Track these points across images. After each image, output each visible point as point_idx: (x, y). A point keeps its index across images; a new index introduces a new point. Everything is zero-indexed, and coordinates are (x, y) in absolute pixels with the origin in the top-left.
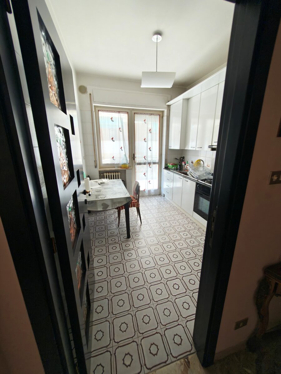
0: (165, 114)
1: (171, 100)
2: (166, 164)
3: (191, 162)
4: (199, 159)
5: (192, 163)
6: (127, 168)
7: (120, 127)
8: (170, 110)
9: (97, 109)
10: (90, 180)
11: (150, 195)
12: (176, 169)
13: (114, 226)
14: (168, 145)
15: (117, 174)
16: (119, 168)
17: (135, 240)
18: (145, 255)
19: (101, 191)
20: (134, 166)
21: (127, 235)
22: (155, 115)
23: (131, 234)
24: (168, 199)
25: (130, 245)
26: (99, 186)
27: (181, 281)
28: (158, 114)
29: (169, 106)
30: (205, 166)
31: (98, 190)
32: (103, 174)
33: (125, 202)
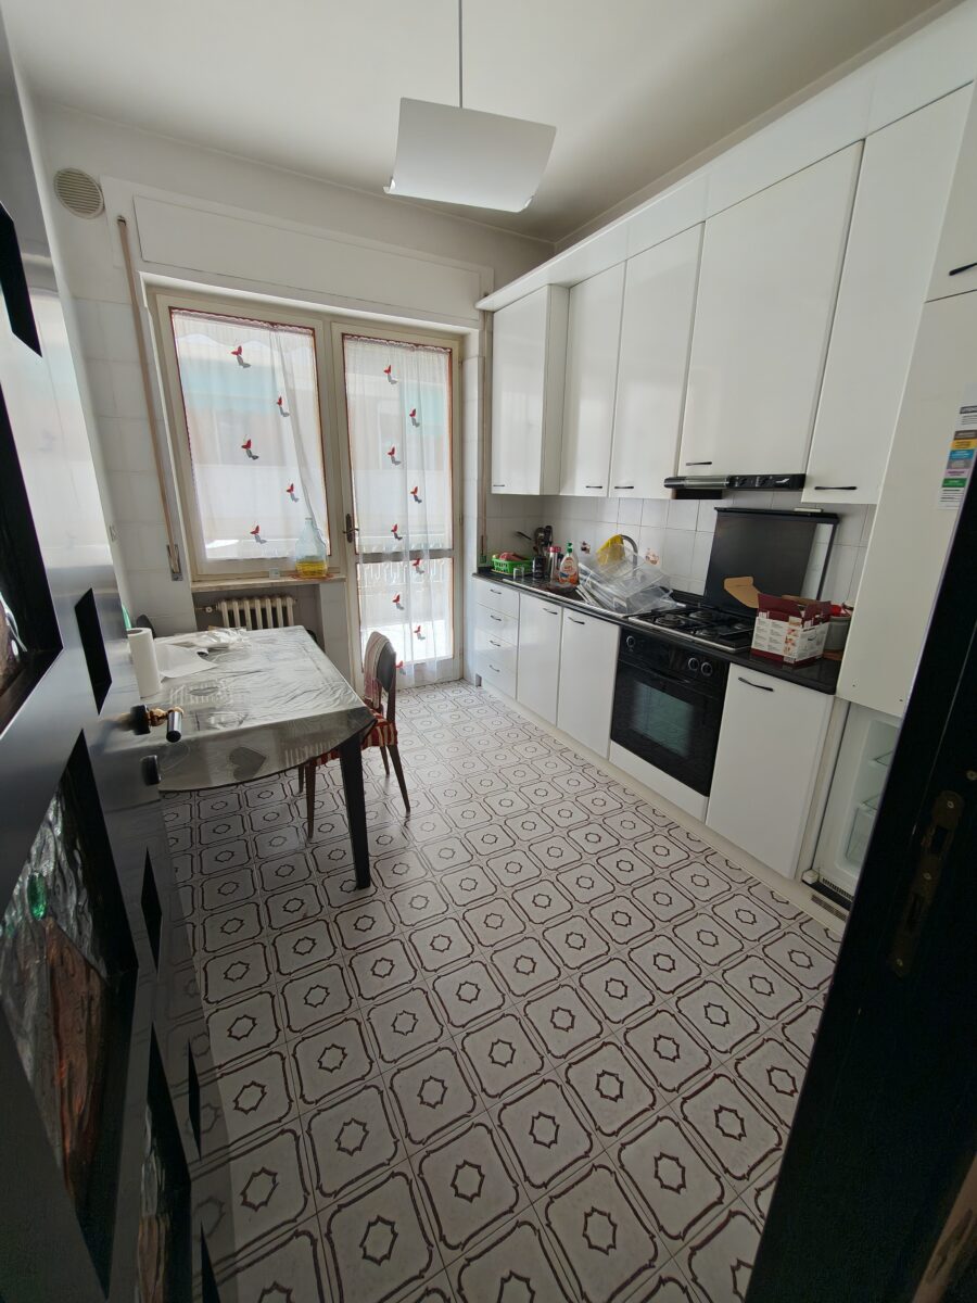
0: (474, 347)
1: (497, 287)
2: (483, 556)
3: (579, 546)
4: (613, 535)
5: (584, 549)
6: (325, 577)
7: (283, 394)
8: (491, 334)
9: (164, 301)
10: (155, 636)
11: (428, 681)
12: (526, 575)
13: (292, 839)
14: (490, 480)
15: (279, 603)
16: (289, 580)
17: (392, 891)
18: (448, 957)
19: (215, 689)
20: (352, 570)
21: (353, 872)
22: (429, 350)
23: (375, 867)
24: (497, 695)
25: (374, 922)
26: (204, 664)
27: (625, 1057)
28: (445, 349)
29: (488, 315)
30: (639, 561)
31: (200, 683)
32: (213, 607)
33: (342, 735)
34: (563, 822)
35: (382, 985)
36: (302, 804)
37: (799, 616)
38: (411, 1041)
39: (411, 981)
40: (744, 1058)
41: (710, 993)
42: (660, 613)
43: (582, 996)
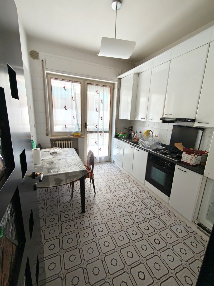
0: (116, 86)
1: (122, 74)
2: (116, 133)
3: (139, 132)
4: (147, 129)
6: (80, 136)
7: (73, 95)
8: (120, 83)
9: (50, 77)
10: (41, 149)
11: (101, 162)
12: (126, 138)
13: (67, 199)
14: (119, 116)
15: (69, 142)
16: (72, 137)
17: (90, 215)
18: (102, 234)
19: (53, 163)
20: (86, 135)
21: (81, 209)
22: (106, 87)
23: (86, 208)
24: (118, 166)
25: (85, 222)
26: (51, 156)
27: (146, 268)
28: (110, 86)
29: (120, 79)
30: (153, 136)
31: (49, 161)
32: (55, 142)
33: (80, 176)
34: (133, 200)
35: (86, 240)
36: (71, 190)
37: (194, 154)
38: (92, 256)
39: (93, 239)
40: (178, 272)
41: (169, 252)
42: (158, 150)
43: (135, 248)
